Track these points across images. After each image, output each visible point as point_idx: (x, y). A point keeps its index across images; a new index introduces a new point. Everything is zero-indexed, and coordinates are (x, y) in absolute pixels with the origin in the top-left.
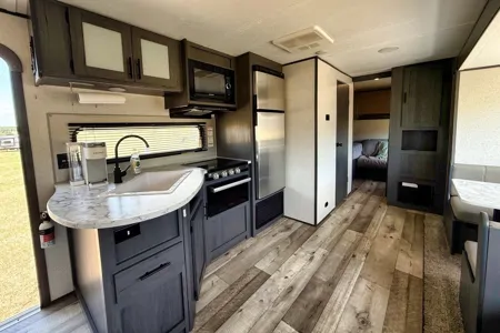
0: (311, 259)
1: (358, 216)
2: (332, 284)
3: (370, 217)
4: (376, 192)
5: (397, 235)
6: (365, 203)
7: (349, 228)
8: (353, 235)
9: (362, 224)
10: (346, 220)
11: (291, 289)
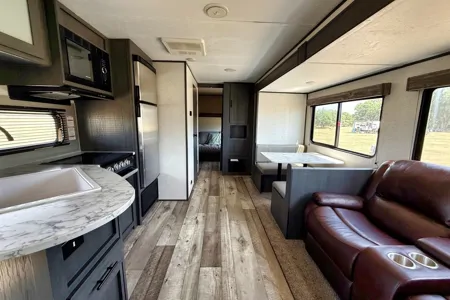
0: (197, 222)
1: (211, 187)
2: (217, 231)
3: (218, 185)
4: (213, 169)
5: (235, 191)
6: (210, 177)
7: (209, 195)
8: (213, 198)
9: (215, 190)
10: (205, 190)
11: (195, 246)
